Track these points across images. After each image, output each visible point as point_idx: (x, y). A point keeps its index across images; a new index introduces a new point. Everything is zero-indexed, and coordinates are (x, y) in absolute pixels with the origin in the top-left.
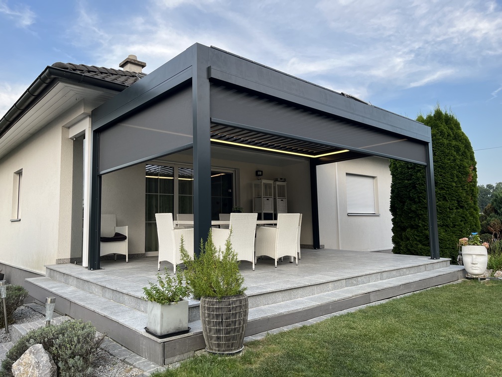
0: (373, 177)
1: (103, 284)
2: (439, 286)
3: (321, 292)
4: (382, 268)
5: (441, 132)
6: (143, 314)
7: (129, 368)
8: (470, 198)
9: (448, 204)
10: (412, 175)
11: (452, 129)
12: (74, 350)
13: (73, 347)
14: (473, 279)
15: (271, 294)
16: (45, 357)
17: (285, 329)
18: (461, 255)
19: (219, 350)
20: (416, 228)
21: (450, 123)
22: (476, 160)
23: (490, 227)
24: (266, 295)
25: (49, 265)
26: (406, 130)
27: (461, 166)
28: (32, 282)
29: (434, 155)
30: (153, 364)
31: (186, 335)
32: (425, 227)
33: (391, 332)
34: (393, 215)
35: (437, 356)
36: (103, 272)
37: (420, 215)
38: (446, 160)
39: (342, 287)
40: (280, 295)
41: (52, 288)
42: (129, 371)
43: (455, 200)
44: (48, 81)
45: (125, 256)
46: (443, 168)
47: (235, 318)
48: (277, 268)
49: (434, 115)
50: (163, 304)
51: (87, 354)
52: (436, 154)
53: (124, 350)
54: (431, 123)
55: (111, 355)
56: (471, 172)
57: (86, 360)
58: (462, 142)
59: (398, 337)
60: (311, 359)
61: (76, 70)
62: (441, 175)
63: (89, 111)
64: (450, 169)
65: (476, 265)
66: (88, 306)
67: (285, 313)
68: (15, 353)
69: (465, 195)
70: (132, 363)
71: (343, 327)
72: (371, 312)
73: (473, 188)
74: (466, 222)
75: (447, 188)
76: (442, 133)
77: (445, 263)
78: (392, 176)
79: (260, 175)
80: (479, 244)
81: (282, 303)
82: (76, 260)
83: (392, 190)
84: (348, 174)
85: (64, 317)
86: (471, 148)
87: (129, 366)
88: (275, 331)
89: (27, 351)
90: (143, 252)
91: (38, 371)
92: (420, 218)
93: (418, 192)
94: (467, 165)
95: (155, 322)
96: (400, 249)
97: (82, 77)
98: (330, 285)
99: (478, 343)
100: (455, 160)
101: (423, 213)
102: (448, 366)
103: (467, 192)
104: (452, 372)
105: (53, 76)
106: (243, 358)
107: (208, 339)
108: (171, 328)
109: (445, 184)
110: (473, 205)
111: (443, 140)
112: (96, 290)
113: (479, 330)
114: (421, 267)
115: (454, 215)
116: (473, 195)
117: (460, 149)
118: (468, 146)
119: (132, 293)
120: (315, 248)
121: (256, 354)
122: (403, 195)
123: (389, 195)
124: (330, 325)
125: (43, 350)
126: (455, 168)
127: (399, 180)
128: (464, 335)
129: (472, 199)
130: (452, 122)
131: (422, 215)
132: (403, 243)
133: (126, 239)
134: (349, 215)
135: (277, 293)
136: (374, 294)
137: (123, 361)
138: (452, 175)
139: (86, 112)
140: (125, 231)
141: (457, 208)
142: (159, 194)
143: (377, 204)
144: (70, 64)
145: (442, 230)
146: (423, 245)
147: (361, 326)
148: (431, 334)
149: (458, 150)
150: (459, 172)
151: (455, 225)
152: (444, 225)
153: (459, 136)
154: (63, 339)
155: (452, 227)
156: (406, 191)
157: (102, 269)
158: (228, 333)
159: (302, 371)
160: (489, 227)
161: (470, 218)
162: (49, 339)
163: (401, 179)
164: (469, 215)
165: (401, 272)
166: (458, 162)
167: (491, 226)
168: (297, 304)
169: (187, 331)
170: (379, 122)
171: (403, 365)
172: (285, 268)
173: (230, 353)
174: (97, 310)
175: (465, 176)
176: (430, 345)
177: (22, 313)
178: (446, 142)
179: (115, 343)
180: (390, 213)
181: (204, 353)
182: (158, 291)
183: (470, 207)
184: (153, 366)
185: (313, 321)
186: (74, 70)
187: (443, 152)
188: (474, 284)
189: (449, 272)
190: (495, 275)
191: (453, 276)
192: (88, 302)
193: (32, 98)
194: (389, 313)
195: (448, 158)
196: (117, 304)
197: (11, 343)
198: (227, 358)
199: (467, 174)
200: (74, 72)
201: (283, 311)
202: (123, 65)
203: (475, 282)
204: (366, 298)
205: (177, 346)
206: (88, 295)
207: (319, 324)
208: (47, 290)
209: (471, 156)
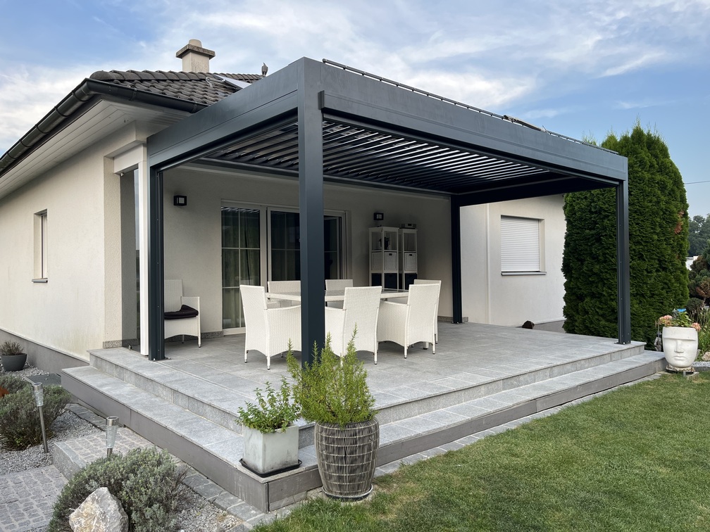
0: (539, 220)
1: (175, 386)
2: (629, 384)
3: (471, 398)
4: (552, 359)
5: (640, 161)
6: (233, 434)
7: (221, 514)
8: (676, 255)
9: (645, 265)
10: (595, 223)
11: (656, 157)
12: (150, 495)
13: (149, 492)
14: (677, 372)
15: (404, 406)
16: (112, 505)
18: (661, 336)
19: (341, 494)
20: (599, 298)
21: (655, 149)
22: (688, 202)
23: (699, 290)
24: (397, 408)
25: (93, 351)
26: (592, 164)
27: (666, 210)
28: (71, 374)
29: (630, 194)
30: (253, 509)
31: (296, 471)
32: (612, 297)
33: (568, 462)
34: (566, 276)
35: (630, 500)
36: (169, 364)
37: (605, 279)
38: (646, 203)
39: (498, 391)
40: (416, 407)
41: (102, 386)
42: (222, 520)
43: (655, 259)
44: (85, 98)
45: (197, 338)
46: (641, 214)
47: (363, 452)
48: (408, 359)
49: (632, 136)
50: (265, 433)
52: (632, 193)
53: (212, 486)
54: (627, 148)
55: (195, 492)
56: (680, 219)
58: (670, 176)
59: (577, 469)
60: (464, 506)
61: (125, 80)
62: (637, 224)
63: (143, 138)
64: (650, 215)
65: (681, 355)
66: (156, 419)
68: (70, 498)
69: (669, 252)
70: (225, 507)
71: (503, 454)
72: (539, 428)
73: (682, 242)
74: (669, 290)
75: (646, 242)
76: (642, 163)
77: (637, 349)
78: (566, 222)
79: (379, 219)
81: (418, 416)
82: (131, 343)
83: (566, 243)
84: (503, 217)
86: (682, 184)
87: (221, 511)
88: (411, 460)
89: (89, 499)
90: (221, 330)
91: (105, 525)
92: (604, 284)
93: (603, 247)
94: (675, 209)
95: (255, 455)
96: (574, 326)
97: (135, 93)
98: (483, 388)
99: (686, 480)
100: (658, 202)
101: (609, 277)
102: (647, 517)
103: (673, 247)
104: (652, 526)
105: (93, 93)
106: (374, 504)
107: (325, 477)
108: (276, 463)
109: (643, 237)
110: (680, 265)
111: (643, 173)
112: (164, 393)
113: (686, 459)
114: (605, 357)
115: (652, 280)
116: (681, 251)
117: (666, 186)
118: (678, 182)
119: (215, 404)
120: (455, 323)
121: (391, 499)
122: (581, 250)
123: (562, 248)
124: (484, 450)
125: (109, 495)
126: (658, 214)
127: (578, 229)
128: (666, 466)
129: (679, 257)
130: (656, 147)
131: (607, 279)
132: (579, 318)
133: (197, 315)
134: (504, 274)
135: (413, 404)
136: (542, 400)
137: (213, 503)
138: (653, 223)
139: (138, 139)
140: (196, 304)
141: (657, 271)
142: (240, 248)
143: (542, 259)
144: (115, 72)
145: (635, 301)
146: (607, 321)
148: (622, 465)
149: (663, 187)
150: (664, 219)
151: (654, 294)
152: (637, 294)
153: (666, 168)
154: (135, 481)
155: (650, 297)
156: (587, 245)
157: (167, 359)
158: (352, 471)
159: (454, 525)
160: (698, 288)
161: (675, 285)
162: (116, 481)
163: (580, 228)
164: (673, 281)
165: (578, 365)
166: (663, 205)
167: (701, 288)
168: (439, 418)
169: (297, 467)
170: (556, 155)
171: (586, 515)
172: (417, 359)
173: (356, 496)
174: (170, 427)
175: (671, 225)
176: (621, 483)
177: (64, 422)
178: (647, 176)
179: (198, 473)
180: (562, 274)
181: (320, 495)
182: (258, 414)
183: (676, 269)
184: (253, 512)
185: (460, 443)
186: (122, 81)
187: (643, 191)
188: (678, 381)
189: (644, 363)
190: (703, 358)
191: (648, 368)
192: (156, 412)
193: (61, 119)
194: (564, 430)
195: (649, 199)
196: (195, 416)
197: (53, 466)
198: (352, 504)
199: (674, 222)
200: (122, 85)
201: (421, 430)
202: (181, 55)
203: (679, 377)
204: (531, 406)
205: (285, 487)
206: (153, 399)
207: (469, 448)
208: (96, 390)
209: (681, 196)
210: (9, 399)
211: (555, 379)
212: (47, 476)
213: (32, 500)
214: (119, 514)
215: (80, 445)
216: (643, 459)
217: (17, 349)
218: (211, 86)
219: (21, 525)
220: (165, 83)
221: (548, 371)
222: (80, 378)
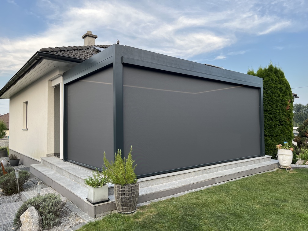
1: (69, 171)
2: (260, 173)
3: (187, 177)
5: (271, 79)
7: (78, 219)
8: (287, 119)
9: (273, 123)
11: (278, 77)
13: (49, 209)
14: (283, 169)
15: (157, 179)
16: (36, 213)
17: (162, 199)
19: (123, 211)
24: (154, 180)
25: (42, 157)
27: (283, 100)
28: (33, 167)
30: (90, 217)
31: (107, 203)
35: (239, 217)
38: (273, 97)
39: (200, 175)
41: (43, 171)
42: (78, 220)
43: (278, 121)
44: (38, 59)
46: (272, 101)
49: (268, 69)
50: (94, 187)
51: (57, 212)
52: (268, 93)
53: (77, 209)
54: (266, 74)
55: (70, 211)
56: (289, 104)
57: (56, 215)
58: (284, 85)
60: (170, 217)
61: (54, 51)
62: (270, 106)
63: (62, 73)
64: (275, 102)
65: (285, 161)
66: (60, 184)
67: (163, 191)
68: (21, 211)
69: (284, 118)
70: (80, 216)
71: (194, 199)
72: (213, 189)
73: (290, 113)
74: (284, 134)
75: (274, 113)
77: (268, 159)
80: (287, 148)
81: (164, 184)
82: (57, 155)
85: (49, 188)
87: (78, 217)
88: (156, 200)
89: (27, 210)
91: (32, 220)
94: (286, 99)
95: (91, 196)
97: (56, 56)
98: (193, 173)
100: (279, 97)
103: (286, 116)
105: (40, 57)
106: (135, 216)
107: (118, 205)
108: (99, 199)
109: (272, 111)
110: (289, 123)
111: (272, 84)
112: (66, 174)
113: (270, 203)
114: (251, 162)
115: (277, 130)
116: (289, 117)
117: (283, 90)
121: (142, 214)
124: (187, 197)
125: (35, 210)
126: (279, 101)
128: (260, 205)
129: (289, 120)
130: (279, 73)
135: (161, 179)
136: (218, 179)
137: (76, 214)
138: (277, 105)
139: (60, 74)
141: (279, 125)
145: (269, 139)
147: (204, 198)
149: (281, 90)
150: (282, 104)
151: (277, 136)
152: (270, 135)
153: (283, 82)
154: (45, 204)
155: (276, 137)
158: (127, 203)
160: (306, 133)
161: (287, 131)
162: (38, 204)
164: (286, 130)
166: (281, 98)
168: (171, 185)
169: (108, 201)
173: (129, 212)
174: (65, 186)
175: (285, 106)
176: (238, 210)
177: (28, 185)
178: (274, 85)
179: (73, 204)
181: (115, 212)
182: (92, 180)
183: (287, 125)
184: (90, 218)
185: (179, 195)
186: (52, 52)
187: (272, 92)
188: (283, 172)
189: (268, 164)
190: (306, 163)
191: (271, 167)
192: (61, 181)
193: (30, 66)
194: (223, 191)
195: (275, 95)
196: (76, 182)
197: (21, 201)
198: (126, 215)
199: (286, 105)
200: (52, 53)
201: (162, 189)
202: (84, 37)
203: (284, 170)
204: (213, 181)
205: (102, 208)
206: (61, 176)
207: (181, 196)
208: (41, 173)
209: (289, 94)
210: (6, 176)
211: (227, 170)
212: (19, 205)
213: (11, 213)
214: (38, 217)
215: (32, 193)
216: (252, 202)
217: (16, 157)
218: (91, 51)
219: (5, 222)
220: (71, 51)
221: (224, 167)
222: (36, 168)
